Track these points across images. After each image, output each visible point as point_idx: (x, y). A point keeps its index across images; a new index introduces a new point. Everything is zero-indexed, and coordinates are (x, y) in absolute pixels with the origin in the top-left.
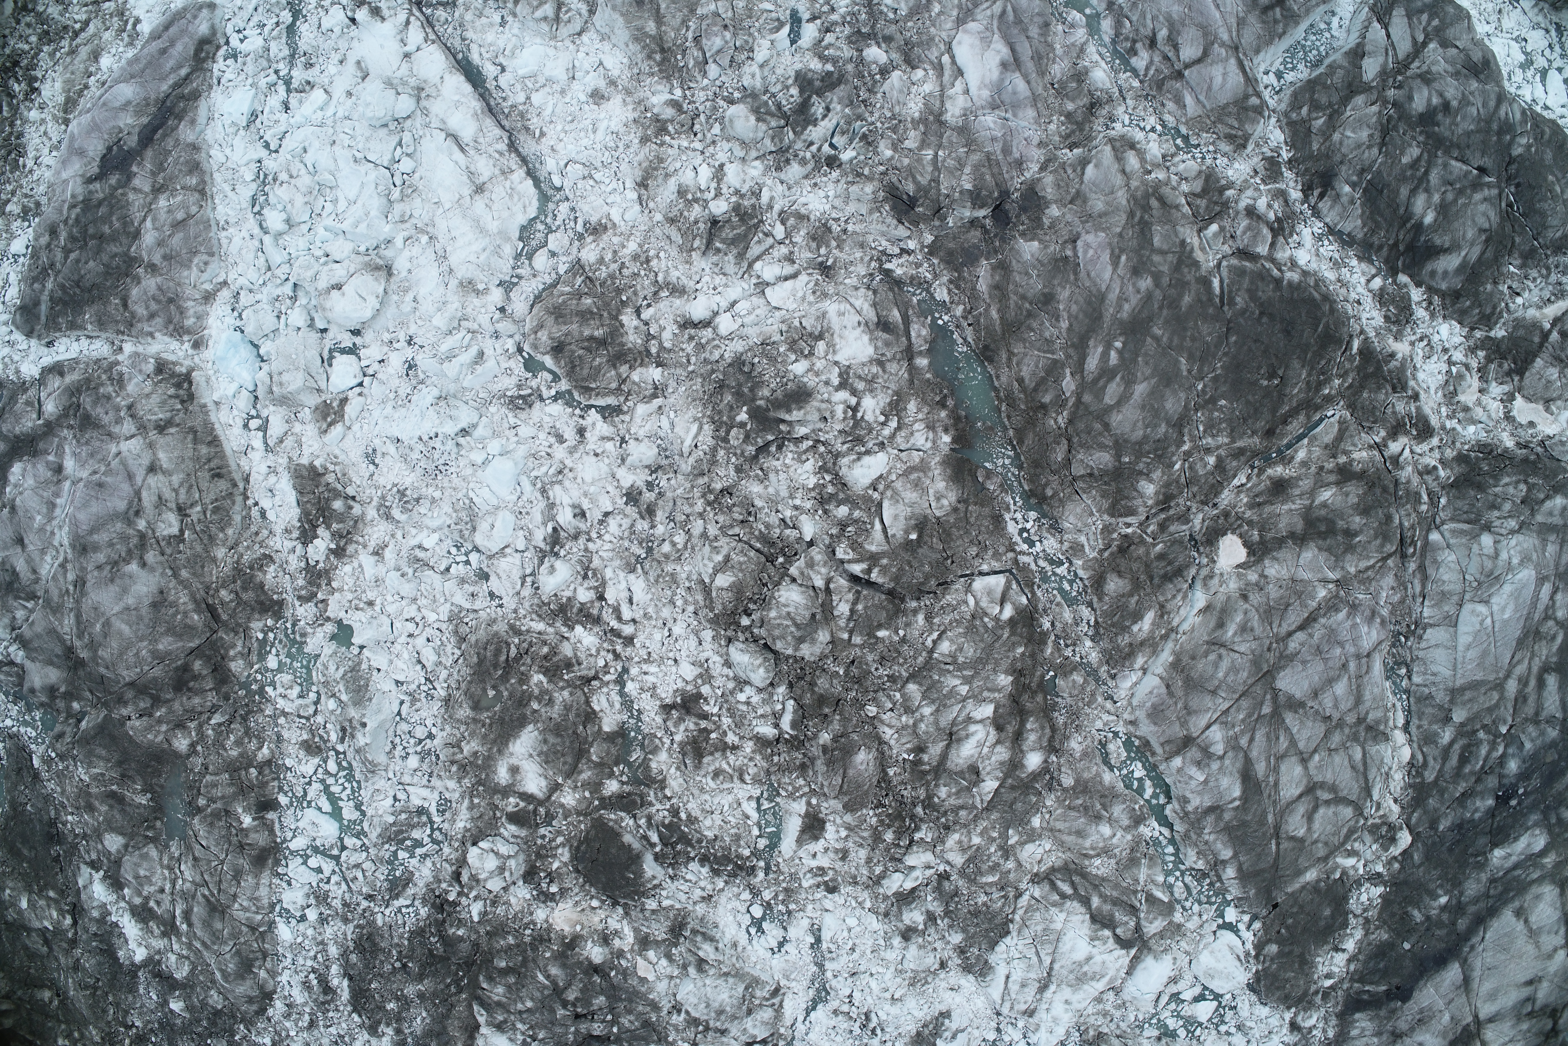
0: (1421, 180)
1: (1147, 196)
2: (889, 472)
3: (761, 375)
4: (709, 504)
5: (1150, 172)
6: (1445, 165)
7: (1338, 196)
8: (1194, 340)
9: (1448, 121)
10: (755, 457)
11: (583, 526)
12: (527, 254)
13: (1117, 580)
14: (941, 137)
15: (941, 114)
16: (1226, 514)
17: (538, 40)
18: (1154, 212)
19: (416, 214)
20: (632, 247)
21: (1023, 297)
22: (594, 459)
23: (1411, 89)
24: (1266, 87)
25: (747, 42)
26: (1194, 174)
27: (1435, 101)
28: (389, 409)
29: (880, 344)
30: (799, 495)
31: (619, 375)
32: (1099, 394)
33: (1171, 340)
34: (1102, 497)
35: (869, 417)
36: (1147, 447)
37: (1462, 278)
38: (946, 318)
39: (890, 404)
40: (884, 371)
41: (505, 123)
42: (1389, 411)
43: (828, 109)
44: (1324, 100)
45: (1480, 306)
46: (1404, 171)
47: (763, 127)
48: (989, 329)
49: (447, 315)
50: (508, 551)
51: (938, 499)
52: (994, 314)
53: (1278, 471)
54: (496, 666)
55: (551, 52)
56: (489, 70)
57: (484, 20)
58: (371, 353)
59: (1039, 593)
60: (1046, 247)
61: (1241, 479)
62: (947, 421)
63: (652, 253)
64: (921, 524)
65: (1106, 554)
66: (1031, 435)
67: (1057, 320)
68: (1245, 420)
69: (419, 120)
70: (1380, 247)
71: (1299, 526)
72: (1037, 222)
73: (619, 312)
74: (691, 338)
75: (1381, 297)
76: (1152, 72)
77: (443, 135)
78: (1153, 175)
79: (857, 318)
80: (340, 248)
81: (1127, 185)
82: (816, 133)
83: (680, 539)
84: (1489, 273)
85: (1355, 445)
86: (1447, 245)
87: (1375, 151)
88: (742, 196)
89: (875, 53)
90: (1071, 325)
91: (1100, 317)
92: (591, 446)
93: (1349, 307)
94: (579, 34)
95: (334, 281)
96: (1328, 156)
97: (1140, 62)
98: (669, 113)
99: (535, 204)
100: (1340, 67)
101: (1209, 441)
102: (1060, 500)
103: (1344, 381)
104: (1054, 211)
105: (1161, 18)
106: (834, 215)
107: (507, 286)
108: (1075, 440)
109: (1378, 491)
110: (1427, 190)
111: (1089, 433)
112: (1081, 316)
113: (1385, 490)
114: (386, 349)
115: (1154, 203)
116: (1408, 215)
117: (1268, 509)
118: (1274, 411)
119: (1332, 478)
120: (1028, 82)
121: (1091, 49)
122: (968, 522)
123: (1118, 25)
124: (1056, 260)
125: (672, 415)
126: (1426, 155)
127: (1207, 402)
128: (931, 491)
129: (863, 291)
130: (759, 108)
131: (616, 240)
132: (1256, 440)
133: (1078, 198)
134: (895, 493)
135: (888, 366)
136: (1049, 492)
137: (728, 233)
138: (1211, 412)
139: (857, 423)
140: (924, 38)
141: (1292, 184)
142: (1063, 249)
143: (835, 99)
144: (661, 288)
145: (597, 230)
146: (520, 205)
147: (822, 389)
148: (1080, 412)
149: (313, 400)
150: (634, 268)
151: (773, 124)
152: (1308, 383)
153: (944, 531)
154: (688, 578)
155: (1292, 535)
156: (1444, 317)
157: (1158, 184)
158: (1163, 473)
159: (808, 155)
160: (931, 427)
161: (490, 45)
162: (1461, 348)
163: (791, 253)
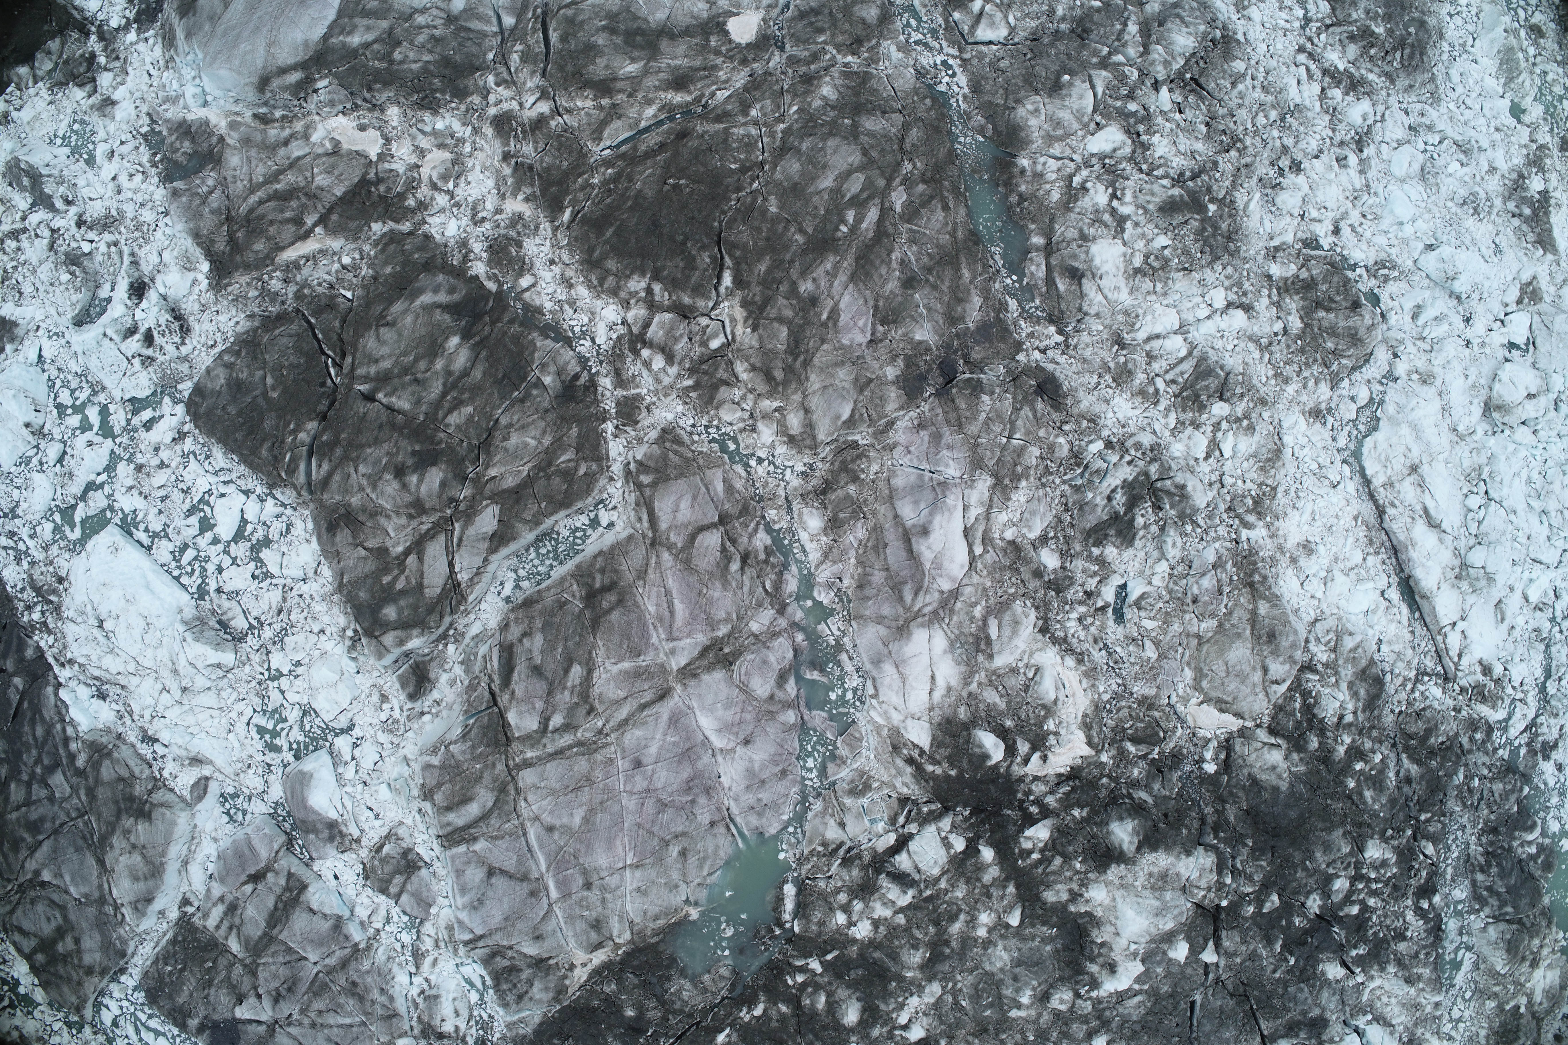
0: (454, 386)
1: (785, 383)
2: (1084, 137)
3: (1196, 241)
4: (1241, 141)
5: (776, 410)
6: (418, 403)
7: (559, 374)
8: (759, 229)
9: (400, 458)
10: (1201, 172)
11: (1338, 150)
12: (1375, 403)
13: (868, 17)
14: (999, 460)
15: (994, 487)
16: (744, 62)
17: (1353, 618)
18: (780, 365)
19: (1467, 454)
20: (1291, 389)
21: (934, 287)
22: (1327, 205)
23: (440, 496)
24: (615, 508)
25: (1176, 583)
26: (726, 406)
27: (414, 479)
28: (1487, 284)
29: (1083, 256)
30: (1167, 130)
31: (1308, 270)
32: (868, 184)
33: (786, 229)
34: (876, 90)
35: (1101, 188)
36: (824, 130)
37: (417, 285)
38: (1009, 281)
39: (1076, 200)
40: (1081, 230)
41: (1385, 538)
42: (541, 145)
43: (1109, 499)
44: (556, 481)
45: (403, 252)
46: (471, 400)
47: (1179, 479)
48: (973, 259)
49: (1444, 354)
50: (1395, 145)
51: (1037, 110)
52: (966, 274)
53: (679, 98)
54: (1412, 46)
55: (1342, 603)
56: (1394, 594)
57: (1396, 648)
58: (1498, 338)
59: (941, 20)
60: (906, 334)
61: (721, 95)
62: (1020, 181)
63: (1273, 382)
64: (1055, 88)
65: (874, 42)
66: (941, 156)
67: (903, 261)
68: (710, 149)
69: (1462, 544)
70: (511, 321)
71: (664, 44)
72: (910, 362)
73: (1303, 331)
74: (1245, 294)
75: (522, 266)
76: (752, 525)
77: (1444, 526)
78: (775, 404)
79: (1102, 283)
80: (1523, 434)
81: (805, 396)
82: (1126, 473)
83: (1261, 120)
84: (381, 289)
85: (587, 114)
86: (438, 311)
87: (503, 421)
88: (1192, 423)
89: (1050, 560)
90: (888, 255)
91: (858, 259)
92: (1331, 215)
93: (566, 257)
94: (1316, 620)
95: (1534, 401)
96: (562, 418)
97: (762, 539)
98: (1251, 518)
99: (1365, 451)
100: (526, 522)
101: (754, 132)
102: (917, 94)
103: (587, 180)
104: (891, 372)
105: (734, 584)
106: (1110, 391)
107: (1390, 377)
108: (896, 147)
109: (569, 68)
110: (449, 373)
111: (883, 150)
112: (878, 262)
113: (561, 68)
114: (1487, 340)
115: (779, 375)
116: (477, 349)
117: (698, 63)
118: (676, 155)
119: (620, 85)
120: (896, 516)
121: (814, 556)
122: (1006, 90)
123: (778, 585)
124: (894, 322)
125: (1261, 231)
126: (440, 415)
127: (750, 168)
128: (1043, 118)
129: (1092, 312)
130: (1180, 501)
131: (1304, 398)
132: (699, 129)
133: (862, 385)
134: (1079, 119)
135: (1076, 235)
136: (928, 101)
137: (1212, 383)
138: (748, 159)
139: (1112, 184)
140: (997, 576)
141: (608, 394)
142: (885, 334)
143: (1099, 510)
144: (1266, 347)
145: (1316, 414)
146: (1380, 449)
147: (1142, 219)
148: (889, 171)
149: (1542, 307)
150: (1290, 371)
151: (1168, 483)
152: (630, 180)
153: (1031, 84)
154: (1254, 87)
155: (672, 36)
156: (446, 246)
157: (770, 395)
158: (810, 104)
159: (1133, 452)
160: (1039, 176)
161: (1392, 621)
162: (436, 208)
163: (1149, 364)
